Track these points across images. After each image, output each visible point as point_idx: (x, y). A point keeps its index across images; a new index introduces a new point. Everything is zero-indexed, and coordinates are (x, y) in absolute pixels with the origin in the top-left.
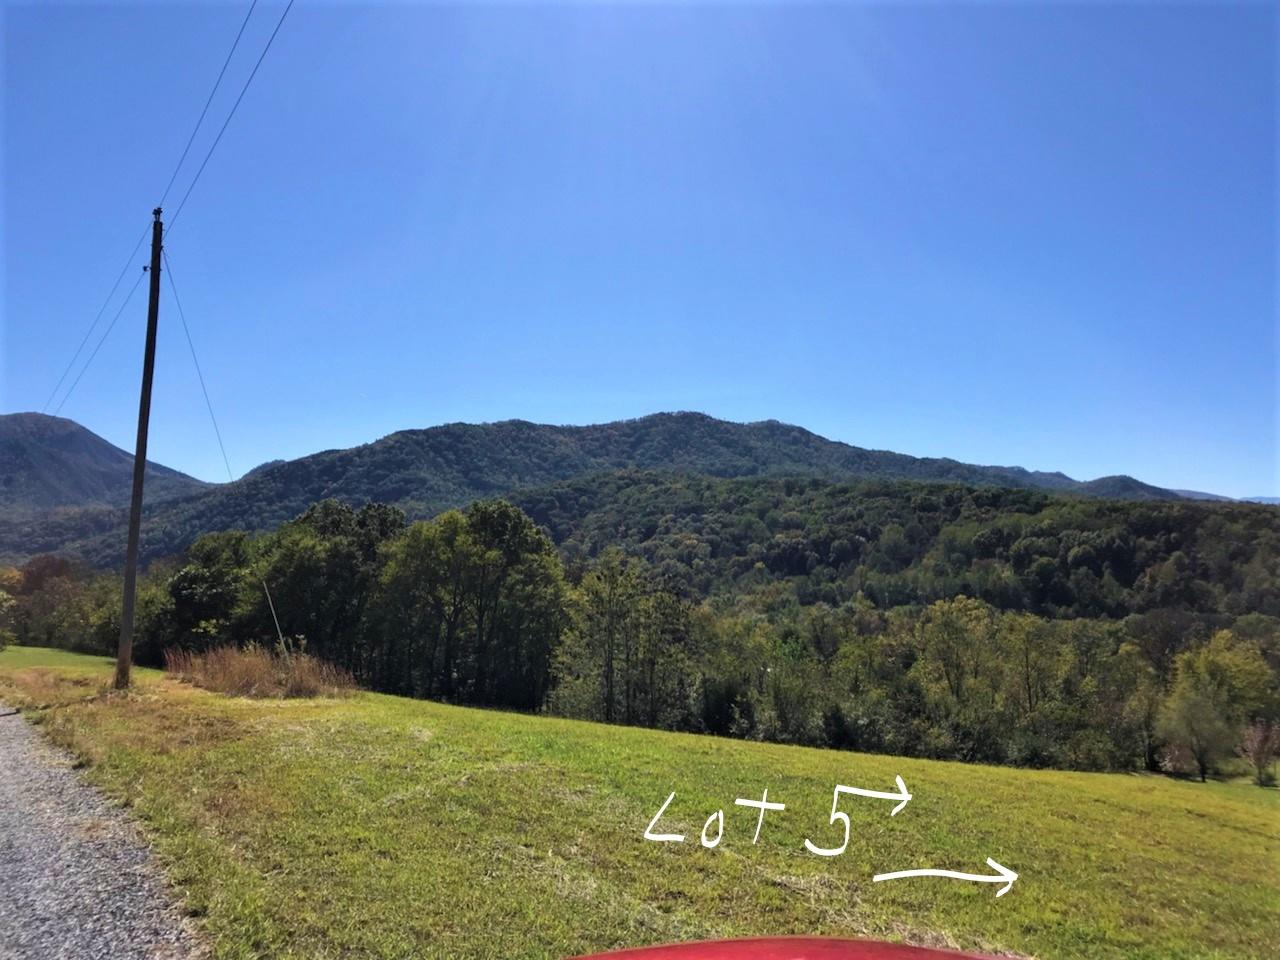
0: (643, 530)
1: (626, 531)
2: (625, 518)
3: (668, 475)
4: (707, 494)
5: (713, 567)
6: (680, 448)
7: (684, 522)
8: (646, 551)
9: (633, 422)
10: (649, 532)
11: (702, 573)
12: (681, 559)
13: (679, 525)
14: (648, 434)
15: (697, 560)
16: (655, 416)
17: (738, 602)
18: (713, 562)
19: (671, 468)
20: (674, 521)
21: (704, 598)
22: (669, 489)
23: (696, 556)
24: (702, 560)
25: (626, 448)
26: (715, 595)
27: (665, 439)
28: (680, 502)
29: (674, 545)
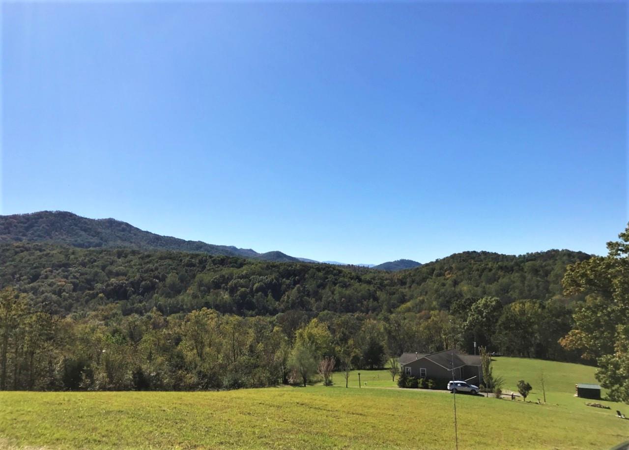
0: (31, 277)
1: (20, 277)
2: (20, 270)
3: (49, 246)
4: (72, 257)
5: (74, 297)
6: (56, 231)
7: (58, 272)
8: (32, 288)
9: (28, 215)
10: (35, 278)
11: (67, 300)
12: (54, 293)
13: (54, 274)
14: (36, 222)
15: (64, 293)
16: (42, 212)
17: (88, 315)
18: (74, 294)
19: (51, 242)
20: (51, 271)
21: (68, 314)
22: (49, 253)
23: (64, 291)
24: (67, 293)
25: (21, 230)
26: (75, 312)
27: (48, 226)
28: (55, 261)
29: (50, 285)
